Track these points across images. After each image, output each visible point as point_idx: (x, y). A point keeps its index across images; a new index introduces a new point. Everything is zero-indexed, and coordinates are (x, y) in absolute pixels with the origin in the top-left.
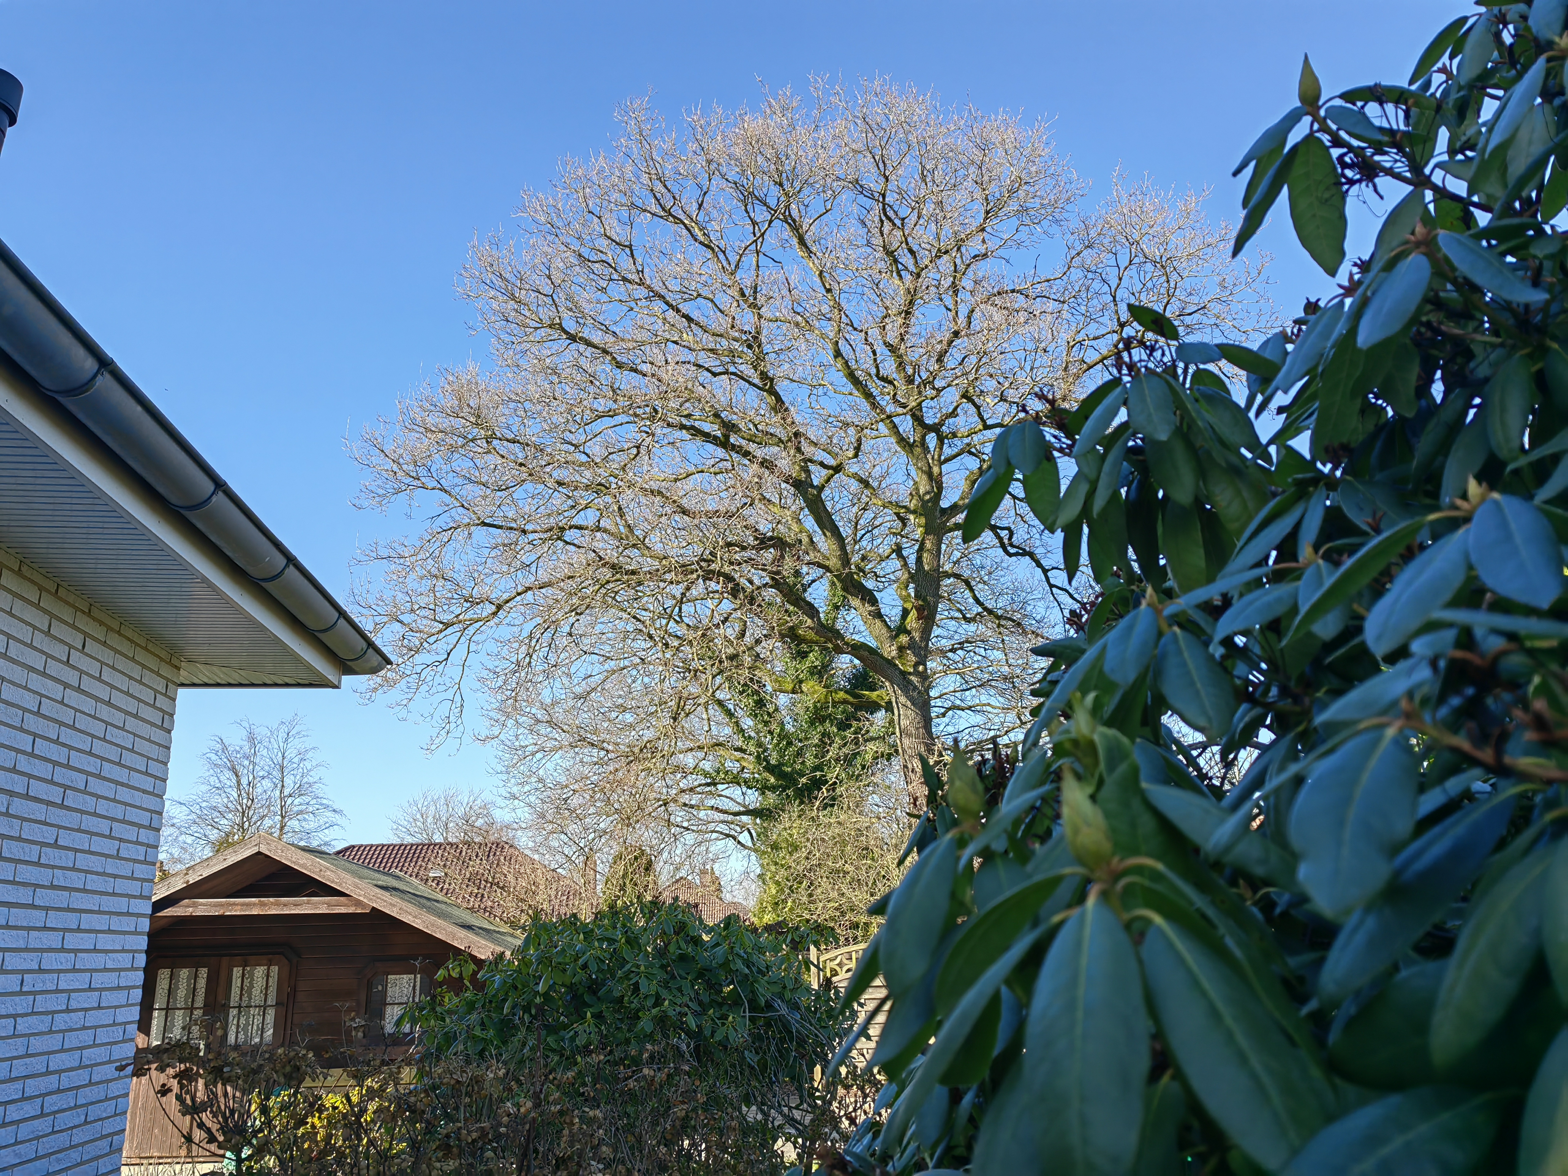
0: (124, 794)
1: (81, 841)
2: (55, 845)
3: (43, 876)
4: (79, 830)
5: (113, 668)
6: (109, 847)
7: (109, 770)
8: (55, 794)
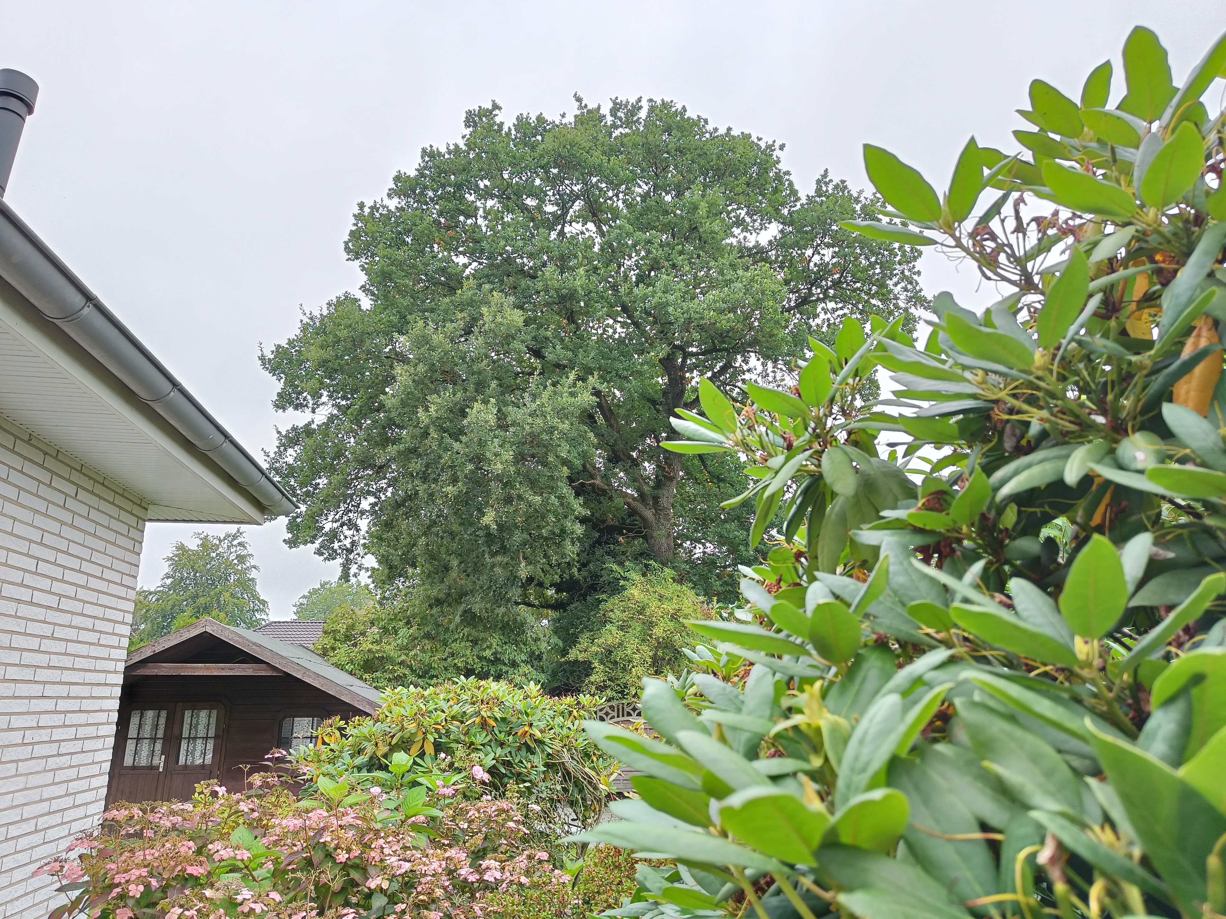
0: (104, 600)
1: (72, 634)
2: (52, 638)
3: (41, 659)
4: (70, 626)
5: (98, 510)
6: (92, 637)
7: (94, 583)
8: (52, 601)
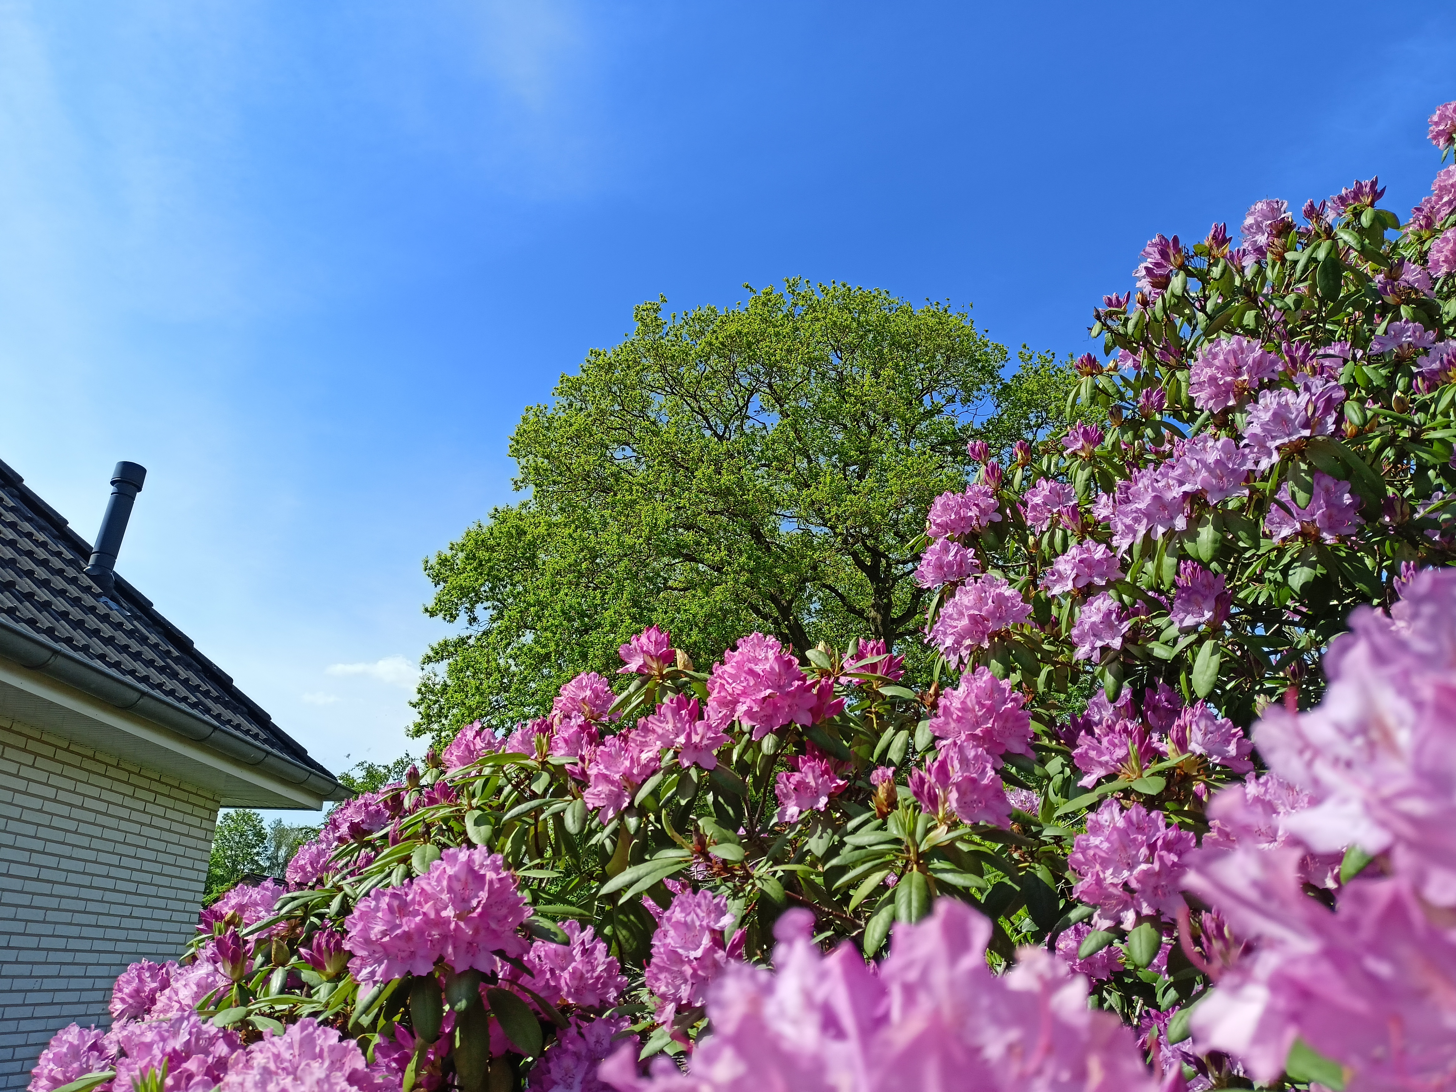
0: (176, 883)
1: (147, 913)
2: (130, 917)
3: (121, 934)
4: (146, 907)
5: (173, 809)
6: (166, 915)
7: (167, 870)
8: (131, 887)
